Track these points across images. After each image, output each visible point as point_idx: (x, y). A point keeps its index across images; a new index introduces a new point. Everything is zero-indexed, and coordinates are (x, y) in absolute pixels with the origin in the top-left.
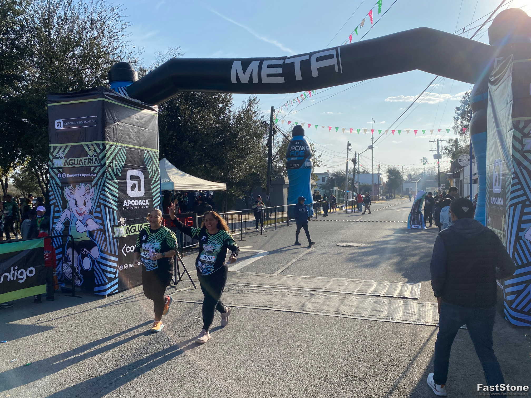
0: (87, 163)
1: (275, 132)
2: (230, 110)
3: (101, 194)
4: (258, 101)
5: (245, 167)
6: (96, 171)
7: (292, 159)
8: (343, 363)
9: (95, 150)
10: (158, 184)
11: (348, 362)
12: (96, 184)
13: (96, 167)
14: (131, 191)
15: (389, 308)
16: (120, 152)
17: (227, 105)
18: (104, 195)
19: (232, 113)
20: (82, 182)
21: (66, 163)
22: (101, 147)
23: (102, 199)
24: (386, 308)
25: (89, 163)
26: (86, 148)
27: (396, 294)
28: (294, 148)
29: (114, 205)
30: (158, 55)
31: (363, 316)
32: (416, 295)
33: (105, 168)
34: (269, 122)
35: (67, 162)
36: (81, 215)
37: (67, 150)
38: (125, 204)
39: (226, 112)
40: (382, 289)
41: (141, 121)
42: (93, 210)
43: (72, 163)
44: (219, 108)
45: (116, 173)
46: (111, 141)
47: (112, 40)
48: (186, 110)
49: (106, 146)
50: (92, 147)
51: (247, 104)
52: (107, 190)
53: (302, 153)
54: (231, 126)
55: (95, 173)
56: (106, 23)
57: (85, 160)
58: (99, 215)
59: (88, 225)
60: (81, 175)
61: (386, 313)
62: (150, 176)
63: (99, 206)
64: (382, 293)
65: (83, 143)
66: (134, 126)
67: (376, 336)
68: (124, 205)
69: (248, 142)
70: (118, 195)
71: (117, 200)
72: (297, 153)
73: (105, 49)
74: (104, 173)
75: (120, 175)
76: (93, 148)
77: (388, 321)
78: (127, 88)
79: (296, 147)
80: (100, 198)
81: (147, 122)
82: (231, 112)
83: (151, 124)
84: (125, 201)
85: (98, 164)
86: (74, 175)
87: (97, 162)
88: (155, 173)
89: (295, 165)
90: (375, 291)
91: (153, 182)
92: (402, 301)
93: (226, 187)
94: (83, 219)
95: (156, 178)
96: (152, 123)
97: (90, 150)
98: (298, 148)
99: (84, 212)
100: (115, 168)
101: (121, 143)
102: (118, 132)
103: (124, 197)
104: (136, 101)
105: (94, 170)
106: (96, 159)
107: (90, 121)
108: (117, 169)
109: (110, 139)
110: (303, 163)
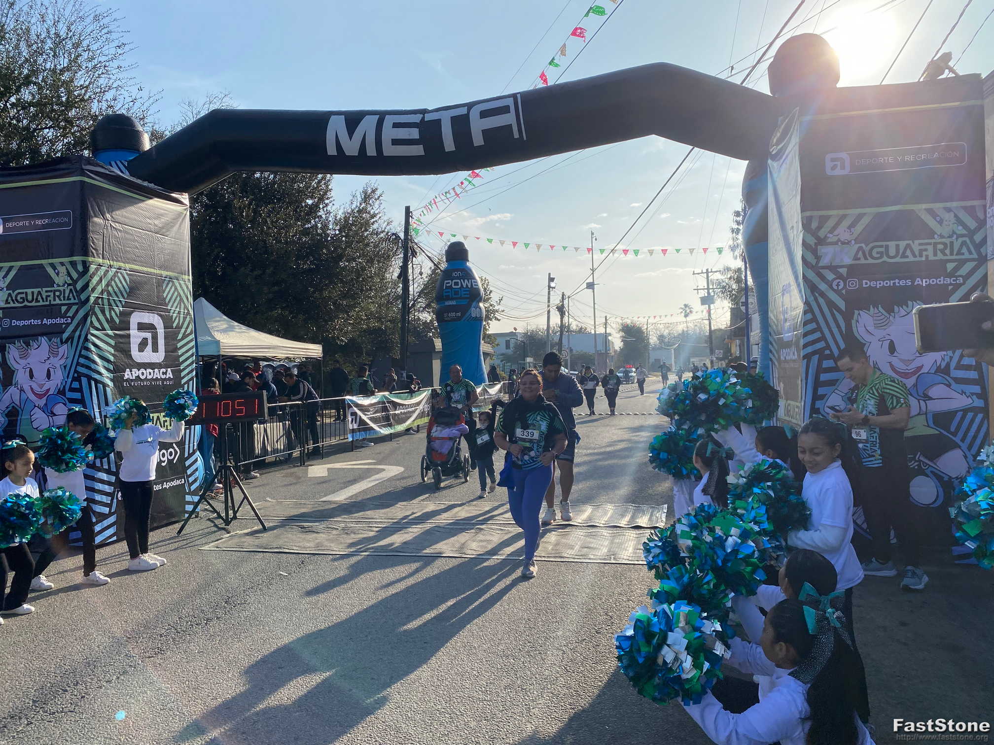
0: (51, 298)
1: (414, 254)
2: (327, 210)
3: (80, 356)
4: (381, 196)
5: (359, 317)
6: (70, 314)
7: (447, 303)
8: (528, 626)
9: (69, 274)
10: (191, 341)
11: (535, 625)
12: (70, 338)
13: (70, 306)
14: (139, 351)
15: (612, 542)
16: (116, 279)
17: (321, 199)
18: (87, 358)
19: (332, 214)
20: (42, 335)
21: (10, 298)
22: (80, 268)
23: (83, 366)
24: (606, 543)
25: (57, 298)
26: (50, 271)
27: (623, 522)
28: (449, 283)
29: (106, 377)
30: (186, 107)
31: (565, 556)
32: (657, 522)
33: (87, 307)
34: (402, 236)
35: (12, 298)
36: (41, 397)
37: (12, 274)
38: (127, 375)
39: (320, 214)
40: (602, 516)
41: (157, 222)
42: (64, 387)
43: (21, 298)
44: (306, 206)
45: (109, 317)
46: (99, 257)
47: (96, 74)
48: (245, 209)
49: (89, 266)
50: (62, 270)
51: (360, 199)
52: (93, 348)
53: (464, 293)
54: (329, 239)
55: (69, 317)
56: (85, 44)
57: (49, 294)
58: (77, 395)
59: (55, 415)
60: (42, 322)
61: (605, 550)
62: (175, 325)
63: (77, 379)
64: (602, 521)
65: (43, 262)
66: (143, 230)
67: (585, 585)
68: (126, 377)
69: (363, 269)
70: (114, 358)
71: (111, 367)
72: (456, 293)
73: (83, 91)
74: (85, 318)
75: (117, 321)
76: (65, 271)
77: (608, 562)
78: (129, 162)
79: (454, 281)
80: (78, 364)
81: (168, 224)
82: (330, 213)
83: (175, 228)
84: (128, 370)
85: (75, 299)
86: (27, 323)
87: (74, 296)
88: (185, 318)
89: (453, 314)
90: (590, 518)
91: (180, 336)
92: (634, 532)
93: (321, 352)
94: (46, 404)
95: (187, 328)
96: (177, 226)
97: (58, 274)
98: (456, 284)
99: (48, 390)
100: (106, 307)
101: (118, 261)
102: (113, 241)
103: (125, 363)
104: (146, 184)
105: (67, 311)
106: (71, 290)
107: (58, 220)
108: (111, 309)
109: (97, 254)
110: (468, 310)
